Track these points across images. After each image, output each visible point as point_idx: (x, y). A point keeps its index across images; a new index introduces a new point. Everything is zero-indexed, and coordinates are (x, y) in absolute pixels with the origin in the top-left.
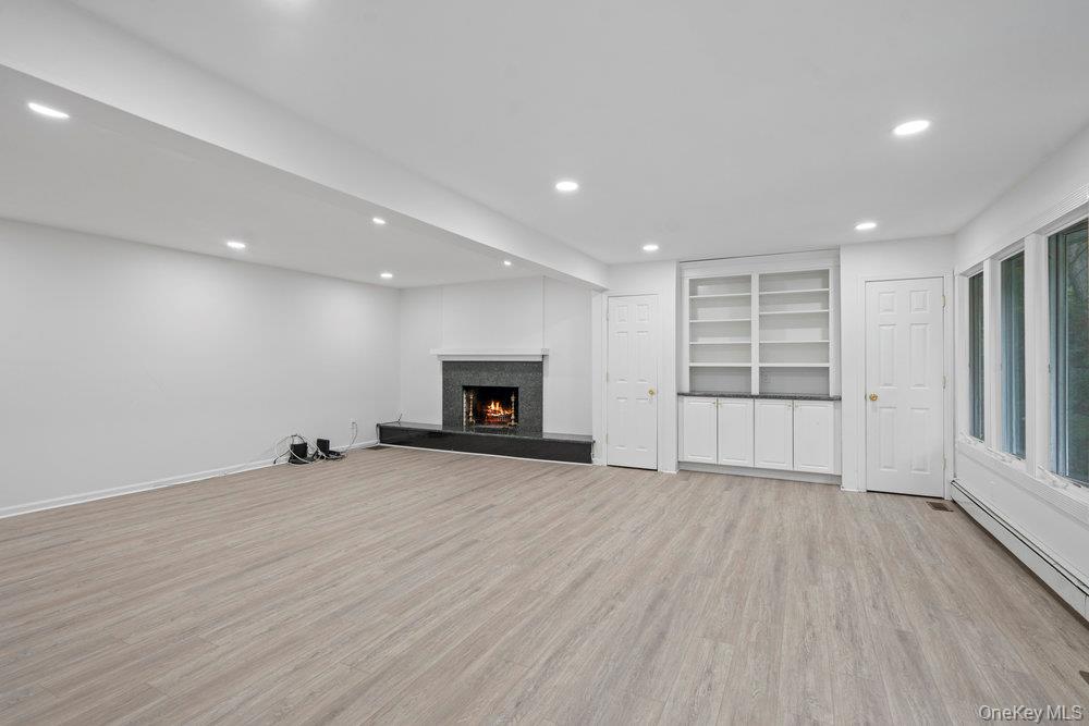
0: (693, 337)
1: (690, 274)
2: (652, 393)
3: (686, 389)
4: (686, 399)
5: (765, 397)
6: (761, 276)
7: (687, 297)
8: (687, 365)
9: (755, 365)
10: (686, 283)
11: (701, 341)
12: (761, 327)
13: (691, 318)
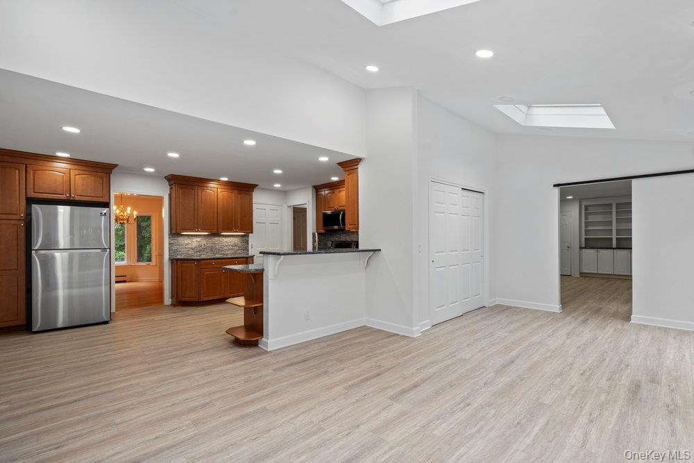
0: (586, 227)
1: (584, 203)
2: (568, 247)
3: (584, 246)
4: (583, 250)
5: (619, 249)
6: (617, 204)
7: (583, 212)
8: (584, 237)
9: (614, 237)
10: (583, 207)
11: (590, 228)
12: (617, 223)
13: (586, 219)
